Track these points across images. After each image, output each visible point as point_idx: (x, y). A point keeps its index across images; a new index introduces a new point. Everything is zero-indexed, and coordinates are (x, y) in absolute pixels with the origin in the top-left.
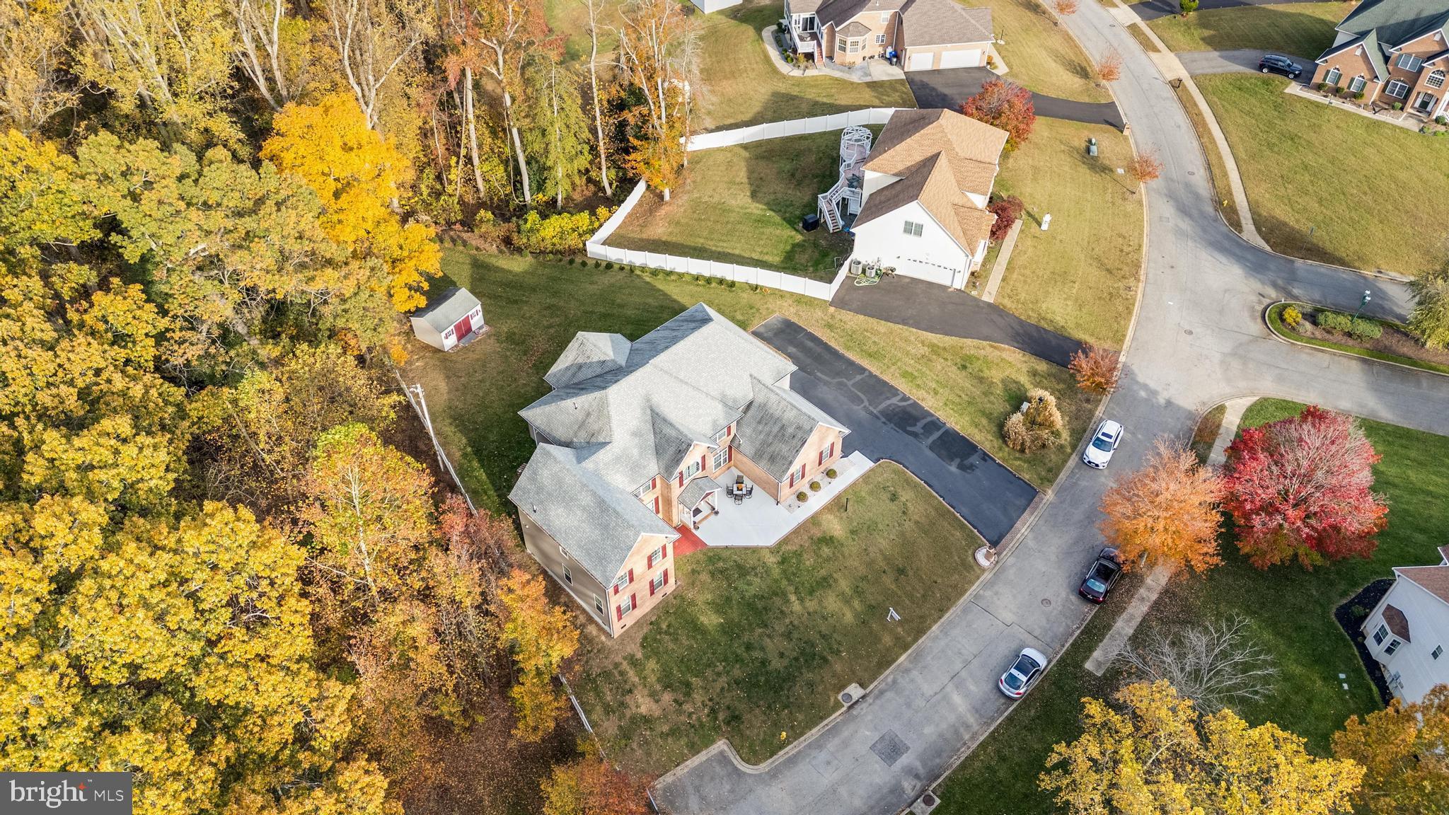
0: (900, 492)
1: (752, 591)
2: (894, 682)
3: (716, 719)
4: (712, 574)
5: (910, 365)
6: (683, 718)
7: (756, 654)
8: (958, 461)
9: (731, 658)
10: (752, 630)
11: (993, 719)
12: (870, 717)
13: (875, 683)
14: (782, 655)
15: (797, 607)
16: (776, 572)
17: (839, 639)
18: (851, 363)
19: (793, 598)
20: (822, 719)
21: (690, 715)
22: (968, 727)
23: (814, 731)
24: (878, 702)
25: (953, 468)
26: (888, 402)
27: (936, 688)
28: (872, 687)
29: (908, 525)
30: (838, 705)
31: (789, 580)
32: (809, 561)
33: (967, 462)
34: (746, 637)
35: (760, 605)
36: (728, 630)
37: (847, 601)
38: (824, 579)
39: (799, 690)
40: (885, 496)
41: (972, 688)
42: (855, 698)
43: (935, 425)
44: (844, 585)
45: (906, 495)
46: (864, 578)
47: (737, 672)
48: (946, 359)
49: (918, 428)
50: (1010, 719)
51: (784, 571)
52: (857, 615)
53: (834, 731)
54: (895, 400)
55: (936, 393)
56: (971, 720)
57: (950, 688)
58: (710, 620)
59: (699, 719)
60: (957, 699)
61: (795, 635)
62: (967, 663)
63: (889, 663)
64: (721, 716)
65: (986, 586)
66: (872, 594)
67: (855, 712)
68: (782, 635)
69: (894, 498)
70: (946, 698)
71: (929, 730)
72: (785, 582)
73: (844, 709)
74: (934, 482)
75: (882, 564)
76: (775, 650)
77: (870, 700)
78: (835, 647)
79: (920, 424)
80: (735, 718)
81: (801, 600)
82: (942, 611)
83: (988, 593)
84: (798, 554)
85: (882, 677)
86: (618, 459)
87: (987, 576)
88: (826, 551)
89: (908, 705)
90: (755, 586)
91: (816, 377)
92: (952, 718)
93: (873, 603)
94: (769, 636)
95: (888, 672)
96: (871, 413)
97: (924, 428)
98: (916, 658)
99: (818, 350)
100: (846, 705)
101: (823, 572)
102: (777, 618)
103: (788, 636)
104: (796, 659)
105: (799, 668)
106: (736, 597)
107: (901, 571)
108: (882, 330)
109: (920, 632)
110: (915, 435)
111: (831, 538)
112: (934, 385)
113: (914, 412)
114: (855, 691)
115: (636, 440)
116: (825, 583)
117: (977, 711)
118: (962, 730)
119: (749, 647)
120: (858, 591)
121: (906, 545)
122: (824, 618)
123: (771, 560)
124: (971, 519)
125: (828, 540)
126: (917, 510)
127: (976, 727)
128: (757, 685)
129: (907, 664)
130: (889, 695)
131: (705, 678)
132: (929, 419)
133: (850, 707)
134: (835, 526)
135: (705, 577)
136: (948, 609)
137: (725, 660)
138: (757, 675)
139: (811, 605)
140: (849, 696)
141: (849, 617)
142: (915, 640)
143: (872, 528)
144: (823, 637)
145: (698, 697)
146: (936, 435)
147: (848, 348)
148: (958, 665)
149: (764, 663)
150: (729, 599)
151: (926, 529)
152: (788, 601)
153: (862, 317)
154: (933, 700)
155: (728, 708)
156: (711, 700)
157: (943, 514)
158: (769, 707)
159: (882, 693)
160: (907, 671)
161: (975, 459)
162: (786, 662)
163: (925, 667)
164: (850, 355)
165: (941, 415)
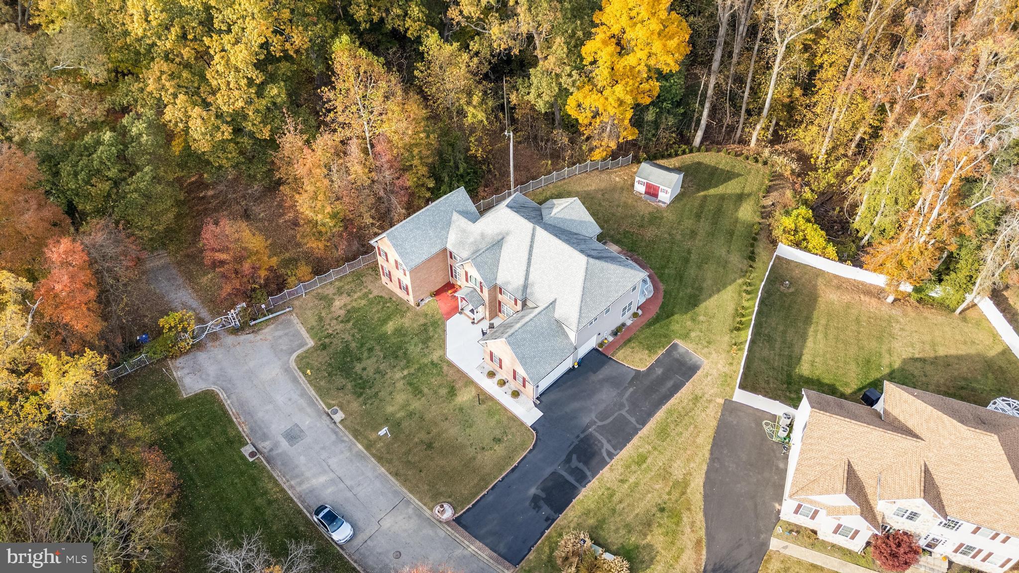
0: (503, 445)
1: (411, 348)
2: (343, 441)
3: (326, 338)
4: (425, 325)
5: (657, 461)
6: (328, 321)
7: (366, 354)
8: (543, 495)
9: (363, 341)
10: (381, 351)
11: (303, 502)
12: (318, 425)
13: (343, 429)
14: (364, 369)
15: (399, 375)
16: (425, 361)
17: (375, 404)
18: (650, 414)
19: (406, 372)
20: (320, 396)
21: (330, 324)
22: (300, 484)
23: (313, 392)
24: (329, 431)
25: (533, 491)
26: (604, 441)
27: (333, 467)
28: (340, 426)
29: (471, 451)
30: (329, 406)
31: (419, 369)
32: (435, 381)
33: (542, 503)
34: (378, 348)
35: (400, 353)
36: (382, 338)
37: (403, 407)
38: (421, 392)
39: (340, 381)
40: (497, 433)
41: (329, 490)
42: (333, 416)
43: (583, 479)
44: (416, 405)
45: (500, 449)
46: (422, 418)
47: (353, 345)
48: (669, 493)
49: (575, 463)
50: (300, 512)
51: (426, 365)
52: (393, 414)
53: (312, 403)
54: (607, 446)
55: (622, 481)
56: (305, 486)
57: (332, 475)
58: (390, 327)
59: (327, 329)
60: (322, 479)
61: (377, 376)
62: (350, 489)
63: (356, 437)
64: (327, 340)
65: (417, 510)
66: (410, 425)
67: (324, 417)
68: (378, 368)
69: (498, 440)
70: (324, 472)
71: (302, 459)
72: (416, 366)
73: (327, 410)
74: (516, 474)
75: (435, 431)
76: (368, 366)
77: (332, 426)
78: (370, 402)
79: (581, 466)
80: (324, 347)
81: (404, 378)
82: (396, 475)
83: (410, 511)
84: (440, 373)
85: (347, 433)
86: (464, 231)
87: (428, 513)
88: (443, 391)
89: (323, 448)
90: (414, 349)
91: (626, 389)
92: (308, 474)
93: (403, 426)
94: (377, 360)
95: (351, 437)
96: (588, 427)
97: (577, 468)
98: (359, 455)
99: (664, 390)
100: (329, 411)
101: (426, 390)
102: (390, 364)
103: (378, 371)
104: (361, 378)
105: (355, 380)
106: (407, 339)
107: (430, 446)
108: (700, 440)
109: (380, 459)
110: (568, 460)
111: (456, 395)
112: (632, 480)
113: (594, 462)
114: (339, 416)
115: (479, 237)
116: (417, 392)
117: (311, 491)
118: (298, 480)
119: (371, 350)
120: (411, 415)
121: (453, 448)
122: (391, 393)
123: (435, 357)
124: (480, 503)
125: (452, 392)
126: (487, 459)
127: (298, 489)
128: (345, 356)
129: (355, 450)
130: (333, 437)
131: (351, 329)
132: (588, 473)
133: (328, 415)
134: (465, 397)
135: (422, 321)
136: (397, 480)
137: (362, 337)
138: (351, 356)
139: (400, 385)
140: (336, 412)
141: (390, 409)
142: (374, 456)
143: (467, 424)
144: (377, 393)
145: (340, 327)
146: (571, 479)
147: (670, 412)
148: (349, 483)
149: (359, 360)
150: (405, 335)
151: (469, 465)
152: (403, 369)
153: (714, 423)
154: (324, 464)
155: (331, 343)
156: (337, 333)
157: (485, 480)
158: (330, 364)
159: (336, 433)
160: (350, 449)
161: (546, 511)
162: (359, 372)
163: (351, 461)
164: (660, 414)
165: (594, 483)
